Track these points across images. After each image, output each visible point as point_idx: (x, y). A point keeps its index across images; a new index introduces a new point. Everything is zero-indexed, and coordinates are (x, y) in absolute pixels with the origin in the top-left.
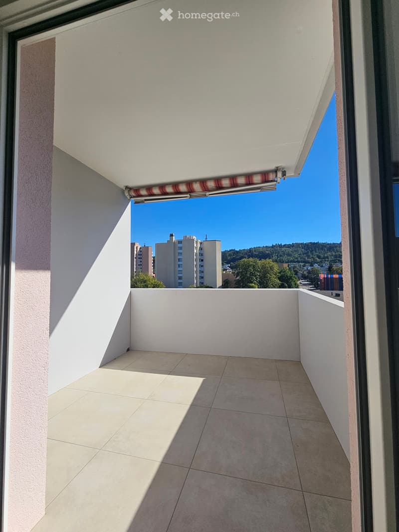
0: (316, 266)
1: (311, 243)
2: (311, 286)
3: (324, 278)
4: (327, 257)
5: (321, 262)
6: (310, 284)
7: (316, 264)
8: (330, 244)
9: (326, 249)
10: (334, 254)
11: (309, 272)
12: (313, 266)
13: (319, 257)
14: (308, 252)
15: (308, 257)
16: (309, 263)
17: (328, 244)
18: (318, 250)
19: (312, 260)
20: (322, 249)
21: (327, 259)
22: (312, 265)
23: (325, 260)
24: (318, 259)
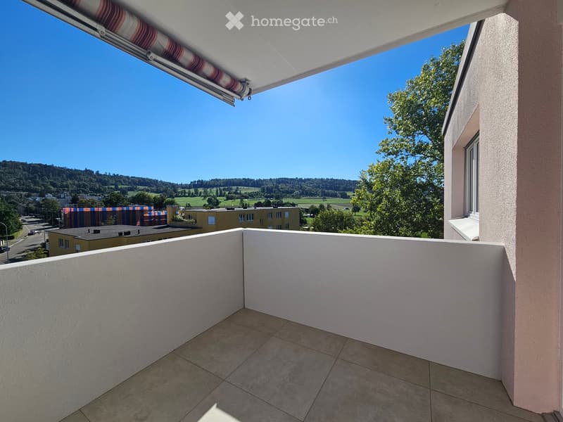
0: (49, 196)
1: (39, 164)
2: (43, 224)
3: (71, 212)
4: (67, 186)
5: (57, 191)
6: (39, 222)
7: (49, 194)
8: (71, 170)
9: (65, 176)
10: (76, 182)
11: (38, 205)
12: (45, 196)
13: (54, 185)
14: (36, 177)
15: (36, 183)
16: (37, 192)
17: (68, 170)
18: (53, 176)
19: (43, 188)
20: (59, 175)
21: (66, 189)
22: (42, 195)
23: (64, 190)
24: (53, 188)
